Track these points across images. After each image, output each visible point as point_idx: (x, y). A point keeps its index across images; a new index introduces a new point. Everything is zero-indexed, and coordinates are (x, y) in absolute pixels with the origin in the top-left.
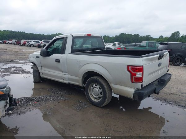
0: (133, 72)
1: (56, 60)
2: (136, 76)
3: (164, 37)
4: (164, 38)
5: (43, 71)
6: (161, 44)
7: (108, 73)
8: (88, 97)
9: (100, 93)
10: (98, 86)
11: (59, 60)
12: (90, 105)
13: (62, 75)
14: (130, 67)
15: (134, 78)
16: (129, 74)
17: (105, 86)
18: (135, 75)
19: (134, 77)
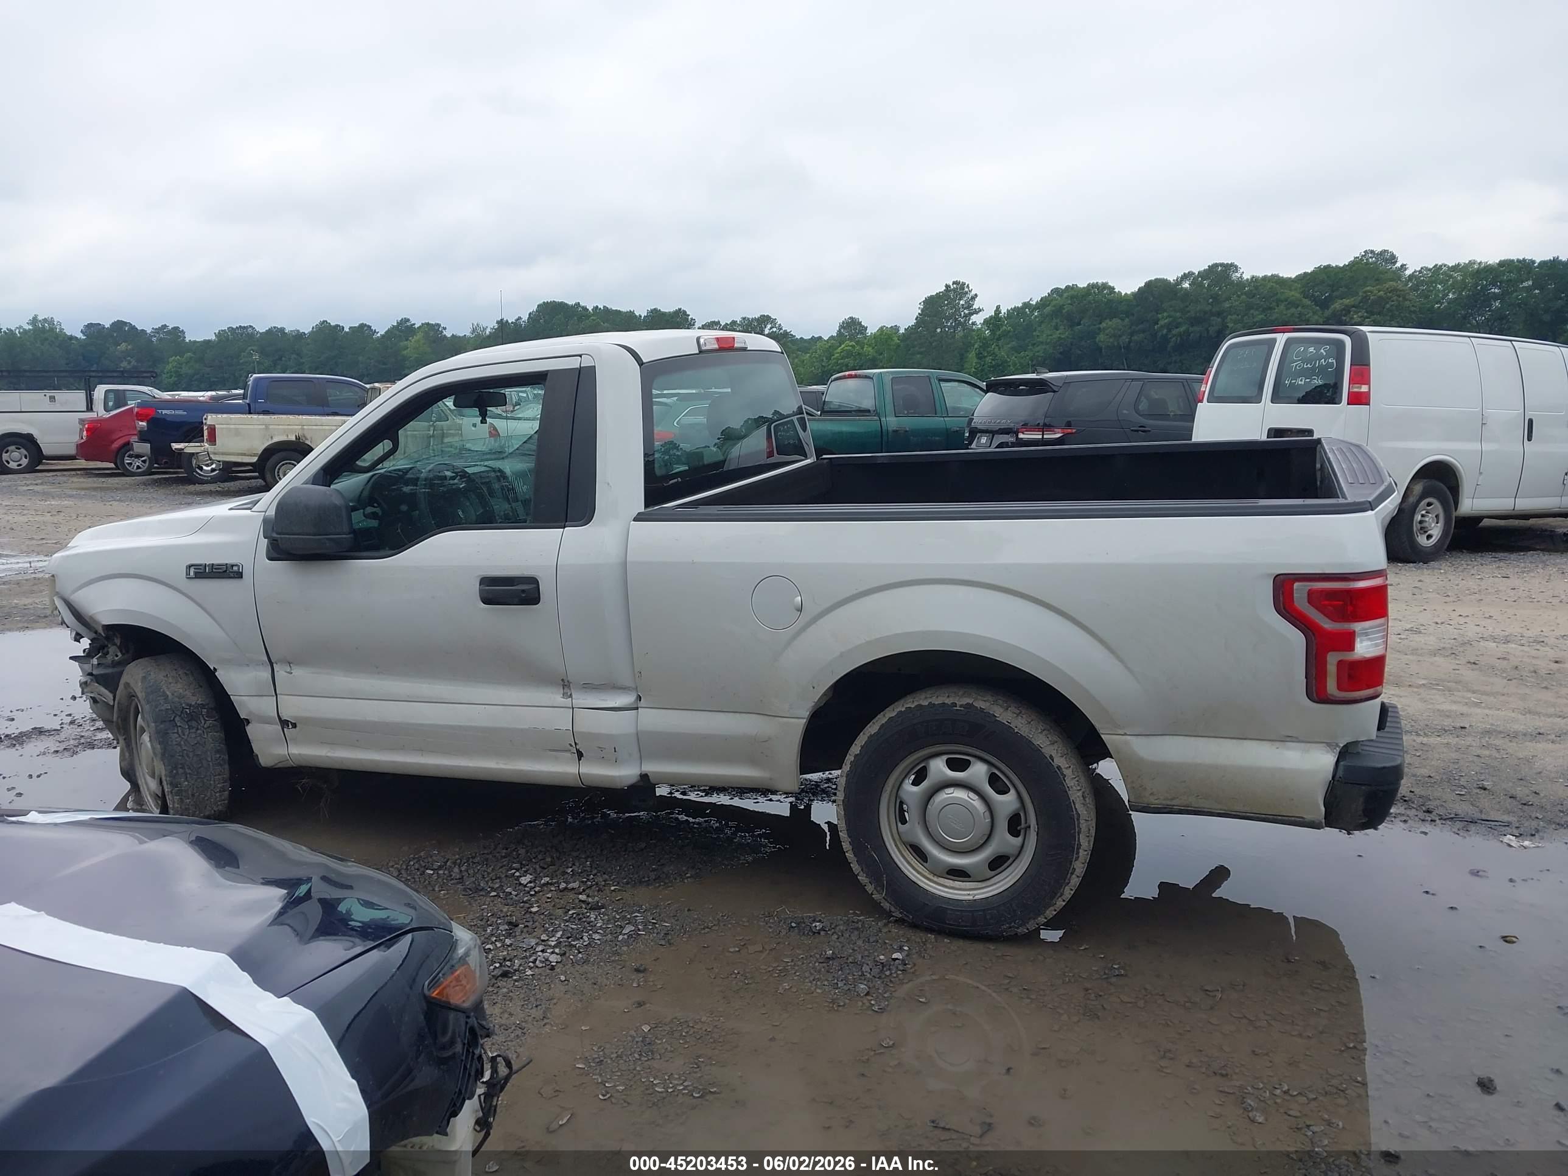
0: (1327, 625)
1: (488, 582)
2: (1351, 647)
3: (872, 330)
4: (875, 336)
5: (291, 707)
6: (991, 388)
7: (1097, 651)
8: (876, 878)
9: (1002, 825)
10: (978, 771)
11: (533, 581)
12: (918, 936)
13: (560, 721)
14: (1300, 590)
15: (1332, 668)
16: (1296, 639)
17: (1059, 761)
18: (1347, 641)
19: (1333, 659)
